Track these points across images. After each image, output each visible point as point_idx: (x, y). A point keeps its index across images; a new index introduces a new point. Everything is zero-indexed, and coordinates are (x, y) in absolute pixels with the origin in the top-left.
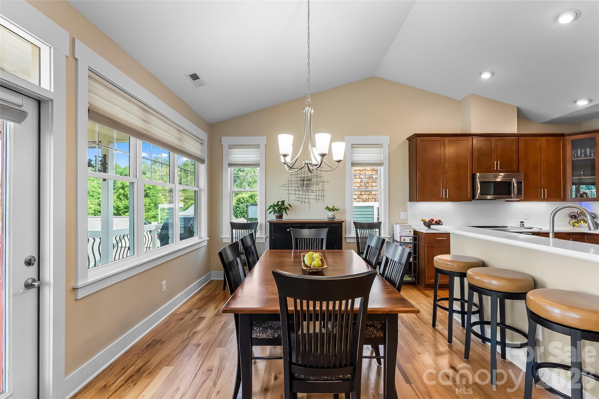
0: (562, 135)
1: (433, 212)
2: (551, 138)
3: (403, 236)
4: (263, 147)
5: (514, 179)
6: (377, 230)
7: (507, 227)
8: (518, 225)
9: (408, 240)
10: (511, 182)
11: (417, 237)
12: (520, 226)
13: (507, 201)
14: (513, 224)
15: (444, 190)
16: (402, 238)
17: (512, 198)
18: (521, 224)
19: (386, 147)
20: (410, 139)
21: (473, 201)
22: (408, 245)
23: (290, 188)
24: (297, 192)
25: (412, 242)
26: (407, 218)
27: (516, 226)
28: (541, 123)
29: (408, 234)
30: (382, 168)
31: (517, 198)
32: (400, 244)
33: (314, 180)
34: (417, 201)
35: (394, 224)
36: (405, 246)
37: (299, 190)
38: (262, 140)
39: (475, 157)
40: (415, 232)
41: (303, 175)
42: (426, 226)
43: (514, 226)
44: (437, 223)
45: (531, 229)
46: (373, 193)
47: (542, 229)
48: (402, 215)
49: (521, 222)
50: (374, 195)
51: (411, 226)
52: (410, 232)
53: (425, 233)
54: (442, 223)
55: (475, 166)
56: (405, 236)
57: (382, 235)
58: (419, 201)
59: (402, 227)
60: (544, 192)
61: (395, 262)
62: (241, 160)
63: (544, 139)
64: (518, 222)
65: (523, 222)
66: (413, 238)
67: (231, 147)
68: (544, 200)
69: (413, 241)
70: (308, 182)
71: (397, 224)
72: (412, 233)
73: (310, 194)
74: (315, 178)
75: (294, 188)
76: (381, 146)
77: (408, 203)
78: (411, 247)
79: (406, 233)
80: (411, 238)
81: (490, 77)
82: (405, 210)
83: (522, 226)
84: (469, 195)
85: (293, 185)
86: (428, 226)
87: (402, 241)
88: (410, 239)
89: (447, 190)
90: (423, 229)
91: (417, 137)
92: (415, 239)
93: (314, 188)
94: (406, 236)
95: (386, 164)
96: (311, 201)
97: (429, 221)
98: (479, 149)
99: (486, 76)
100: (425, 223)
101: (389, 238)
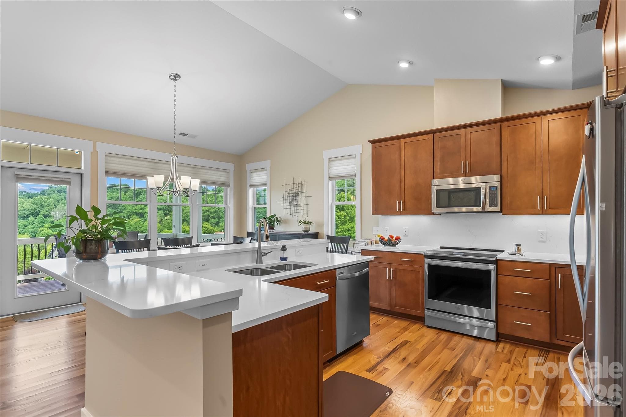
4: (268, 169)
10: (480, 188)
15: (398, 201)
23: (285, 203)
24: (289, 207)
33: (301, 195)
37: (290, 205)
38: (267, 164)
39: (437, 158)
41: (293, 192)
48: (374, 230)
55: (437, 170)
58: (374, 214)
60: (542, 200)
62: (256, 182)
63: (546, 119)
67: (252, 171)
70: (297, 198)
73: (298, 208)
74: (301, 194)
75: (287, 204)
76: (355, 156)
82: (377, 224)
85: (287, 201)
91: (372, 144)
93: (301, 202)
94: (357, 252)
95: (358, 175)
96: (299, 214)
98: (443, 148)
99: (404, 65)
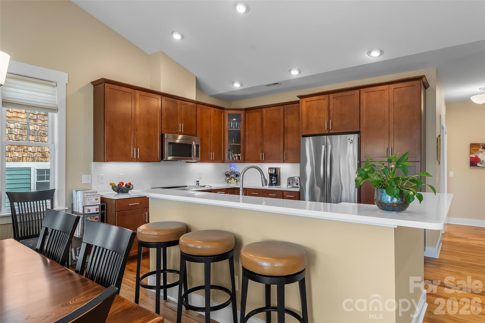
0: (223, 109)
1: (122, 174)
2: (217, 110)
3: (87, 206)
5: (194, 142)
6: (48, 201)
7: (187, 186)
8: (194, 184)
9: (93, 210)
10: (192, 144)
11: (105, 205)
12: (197, 185)
13: (187, 162)
14: (191, 183)
15: (135, 149)
16: (86, 208)
17: (192, 159)
18: (197, 183)
19: (62, 86)
20: (96, 84)
21: (162, 161)
22: (93, 217)
25: (98, 212)
26: (91, 183)
27: (194, 185)
28: (209, 96)
29: (93, 203)
30: (56, 115)
31: (196, 159)
32: (84, 216)
34: (104, 161)
35: (74, 191)
36: (90, 218)
39: (164, 117)
40: (103, 200)
42: (115, 191)
43: (192, 185)
44: (127, 187)
45: (204, 187)
46: (30, 149)
47: (211, 187)
48: (85, 178)
49: (197, 181)
50: (31, 153)
51: (97, 192)
52: (96, 199)
53: (116, 200)
54: (132, 186)
55: (164, 126)
56: (89, 206)
57: (55, 208)
58: (107, 161)
59: (86, 195)
60: (212, 154)
61: (107, 250)
63: (212, 109)
64: (195, 181)
65: (198, 181)
66: (100, 207)
68: (212, 161)
69: (100, 211)
71: (78, 191)
72: (99, 200)
76: (54, 84)
77: (93, 163)
78: (97, 218)
79: (92, 201)
80: (98, 207)
81: (180, 39)
82: (88, 172)
83: (197, 184)
84: (159, 156)
86: (118, 190)
87: (86, 212)
88: (97, 209)
89: (138, 149)
90: (112, 195)
91: (105, 83)
92: (102, 207)
94: (91, 206)
95: (62, 110)
97: (119, 185)
98: (167, 110)
99: (177, 37)
100: (114, 188)
101: (66, 210)
